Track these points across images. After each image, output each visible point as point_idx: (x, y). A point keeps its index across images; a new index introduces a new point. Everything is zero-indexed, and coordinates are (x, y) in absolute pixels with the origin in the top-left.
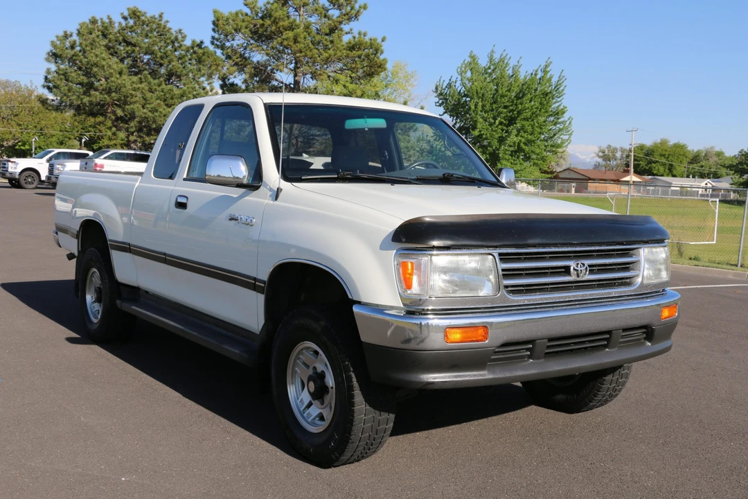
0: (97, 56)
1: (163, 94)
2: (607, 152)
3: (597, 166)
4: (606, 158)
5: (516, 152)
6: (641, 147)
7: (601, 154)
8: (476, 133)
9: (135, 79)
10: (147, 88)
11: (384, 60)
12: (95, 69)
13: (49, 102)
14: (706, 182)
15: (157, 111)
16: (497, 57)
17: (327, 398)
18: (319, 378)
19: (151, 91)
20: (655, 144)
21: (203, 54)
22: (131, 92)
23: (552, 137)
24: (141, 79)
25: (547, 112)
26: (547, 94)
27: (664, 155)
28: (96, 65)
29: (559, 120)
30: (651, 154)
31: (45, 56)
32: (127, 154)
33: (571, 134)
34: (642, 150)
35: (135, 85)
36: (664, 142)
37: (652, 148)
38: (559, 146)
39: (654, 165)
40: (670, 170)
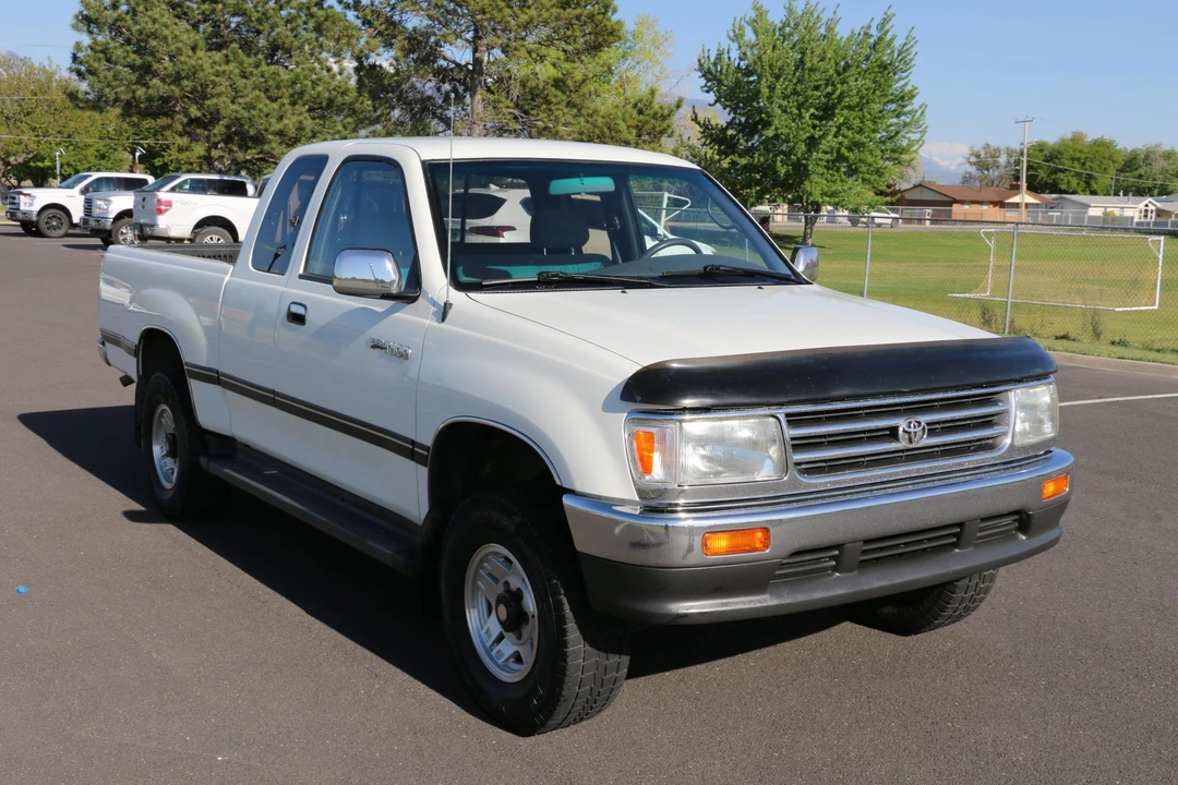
0: (155, 21)
1: (263, 80)
2: (983, 156)
3: (967, 179)
4: (982, 165)
5: (834, 161)
6: (1041, 147)
7: (973, 159)
8: (770, 133)
9: (218, 56)
10: (237, 71)
11: (617, 23)
12: (154, 43)
13: (80, 95)
14: (1146, 202)
15: (254, 108)
16: (799, 8)
17: (526, 631)
18: (512, 599)
19: (244, 76)
20: (1063, 140)
21: (326, 19)
22: (213, 78)
23: (891, 138)
24: (226, 56)
25: (885, 95)
26: (885, 68)
27: (1078, 159)
28: (154, 35)
29: (905, 110)
30: (1056, 157)
31: (71, 20)
32: (208, 180)
33: (924, 132)
34: (1041, 150)
35: (217, 67)
36: (1077, 138)
37: (1057, 147)
38: (903, 151)
39: (1061, 175)
40: (1088, 184)
